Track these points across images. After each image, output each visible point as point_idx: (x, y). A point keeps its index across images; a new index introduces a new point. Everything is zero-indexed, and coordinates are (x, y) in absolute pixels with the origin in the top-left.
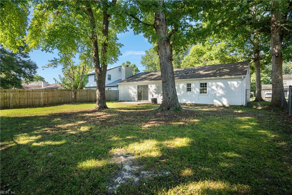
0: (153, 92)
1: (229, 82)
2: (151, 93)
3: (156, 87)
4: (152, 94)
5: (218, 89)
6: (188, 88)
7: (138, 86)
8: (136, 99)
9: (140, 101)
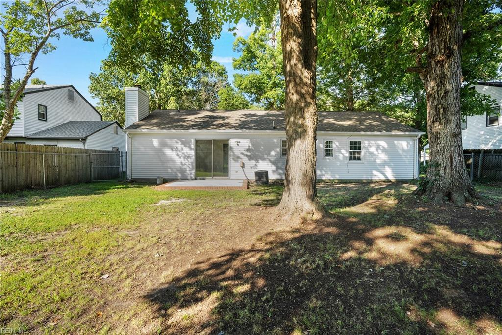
0: (242, 156)
1: (396, 142)
2: (238, 158)
3: (250, 145)
4: (240, 160)
5: (379, 153)
6: (326, 150)
7: (197, 141)
8: (191, 173)
9: (204, 179)
